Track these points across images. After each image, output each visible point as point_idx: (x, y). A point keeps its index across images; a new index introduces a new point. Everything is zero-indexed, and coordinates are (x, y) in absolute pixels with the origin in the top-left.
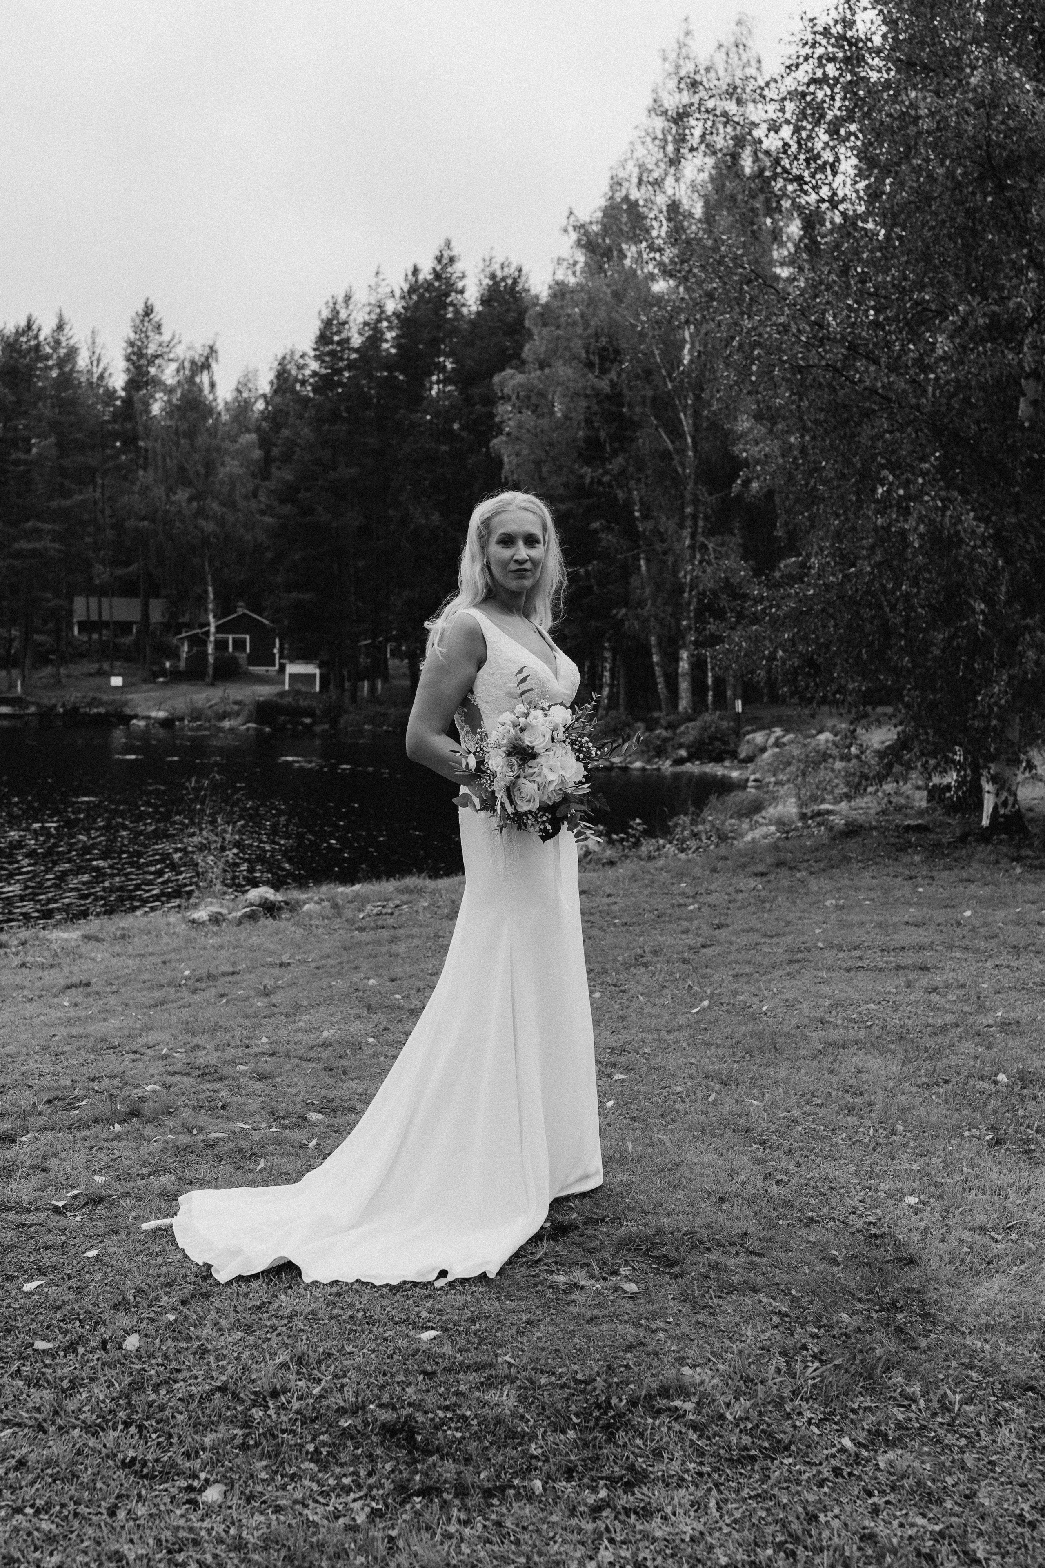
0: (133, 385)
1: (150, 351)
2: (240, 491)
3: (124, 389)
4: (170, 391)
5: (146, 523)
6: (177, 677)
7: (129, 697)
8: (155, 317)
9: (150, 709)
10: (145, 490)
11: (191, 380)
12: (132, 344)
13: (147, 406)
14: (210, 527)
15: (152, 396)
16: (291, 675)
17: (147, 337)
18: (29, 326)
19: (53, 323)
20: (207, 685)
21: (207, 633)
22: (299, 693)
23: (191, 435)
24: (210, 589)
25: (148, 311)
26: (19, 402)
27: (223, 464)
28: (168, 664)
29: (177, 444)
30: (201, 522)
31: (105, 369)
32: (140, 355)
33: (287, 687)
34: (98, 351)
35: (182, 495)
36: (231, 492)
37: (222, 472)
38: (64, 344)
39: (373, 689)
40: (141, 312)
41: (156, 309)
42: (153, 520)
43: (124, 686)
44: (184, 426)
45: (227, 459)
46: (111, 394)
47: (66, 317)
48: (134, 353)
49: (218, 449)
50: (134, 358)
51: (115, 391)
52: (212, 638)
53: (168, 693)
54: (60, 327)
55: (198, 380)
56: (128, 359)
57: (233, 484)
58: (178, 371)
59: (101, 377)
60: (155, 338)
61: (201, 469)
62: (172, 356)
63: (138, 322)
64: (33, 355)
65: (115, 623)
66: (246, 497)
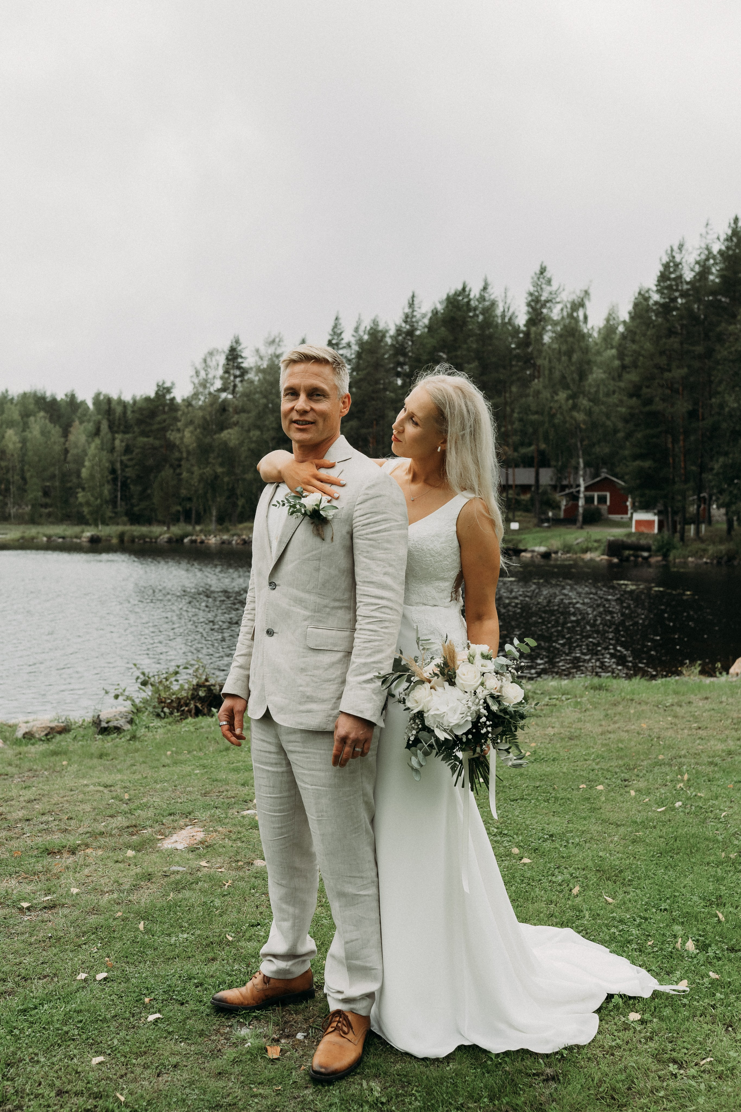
0: (531, 322)
1: (543, 298)
2: (602, 389)
3: (525, 326)
4: (555, 323)
5: (536, 417)
6: (557, 522)
7: (523, 537)
8: (548, 274)
9: (536, 545)
10: (538, 393)
11: (570, 316)
12: (531, 294)
13: (541, 335)
14: (580, 417)
15: (544, 328)
16: (637, 521)
17: (541, 289)
18: (464, 289)
19: (481, 286)
20: (578, 528)
21: (578, 492)
22: (641, 534)
23: (569, 353)
24: (581, 461)
25: (543, 271)
26: (455, 340)
27: (591, 373)
28: (550, 514)
29: (559, 360)
30: (575, 414)
31: (513, 313)
32: (537, 300)
33: (633, 530)
34: (508, 301)
35: (562, 395)
36: (597, 392)
37: (591, 378)
38: (487, 299)
39: (698, 531)
40: (538, 272)
41: (548, 269)
42: (542, 414)
43: (520, 529)
44: (564, 348)
45: (595, 368)
46: (517, 330)
47: (489, 280)
48: (533, 300)
49: (589, 362)
50: (533, 304)
51: (519, 326)
52: (582, 495)
53: (549, 534)
54: (485, 289)
55: (575, 314)
56: (529, 305)
57: (598, 386)
58: (562, 310)
59: (510, 319)
60: (547, 289)
61: (576, 376)
62: (558, 300)
63: (536, 279)
64: (465, 308)
65: (516, 486)
66: (607, 395)
